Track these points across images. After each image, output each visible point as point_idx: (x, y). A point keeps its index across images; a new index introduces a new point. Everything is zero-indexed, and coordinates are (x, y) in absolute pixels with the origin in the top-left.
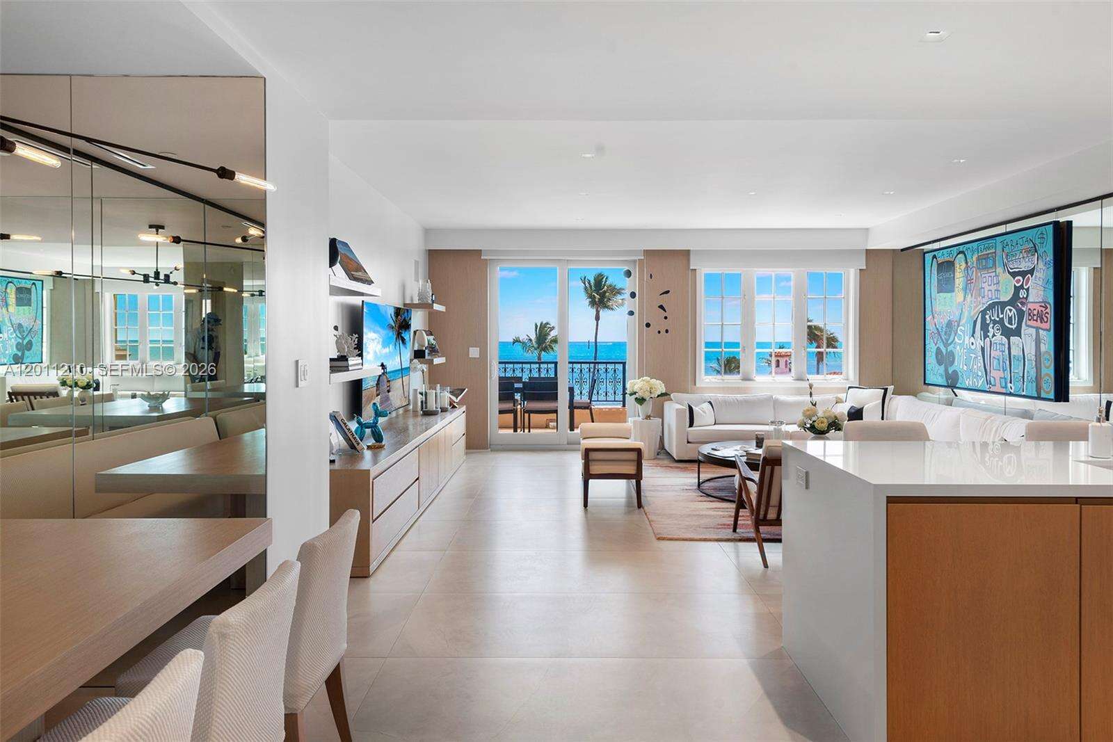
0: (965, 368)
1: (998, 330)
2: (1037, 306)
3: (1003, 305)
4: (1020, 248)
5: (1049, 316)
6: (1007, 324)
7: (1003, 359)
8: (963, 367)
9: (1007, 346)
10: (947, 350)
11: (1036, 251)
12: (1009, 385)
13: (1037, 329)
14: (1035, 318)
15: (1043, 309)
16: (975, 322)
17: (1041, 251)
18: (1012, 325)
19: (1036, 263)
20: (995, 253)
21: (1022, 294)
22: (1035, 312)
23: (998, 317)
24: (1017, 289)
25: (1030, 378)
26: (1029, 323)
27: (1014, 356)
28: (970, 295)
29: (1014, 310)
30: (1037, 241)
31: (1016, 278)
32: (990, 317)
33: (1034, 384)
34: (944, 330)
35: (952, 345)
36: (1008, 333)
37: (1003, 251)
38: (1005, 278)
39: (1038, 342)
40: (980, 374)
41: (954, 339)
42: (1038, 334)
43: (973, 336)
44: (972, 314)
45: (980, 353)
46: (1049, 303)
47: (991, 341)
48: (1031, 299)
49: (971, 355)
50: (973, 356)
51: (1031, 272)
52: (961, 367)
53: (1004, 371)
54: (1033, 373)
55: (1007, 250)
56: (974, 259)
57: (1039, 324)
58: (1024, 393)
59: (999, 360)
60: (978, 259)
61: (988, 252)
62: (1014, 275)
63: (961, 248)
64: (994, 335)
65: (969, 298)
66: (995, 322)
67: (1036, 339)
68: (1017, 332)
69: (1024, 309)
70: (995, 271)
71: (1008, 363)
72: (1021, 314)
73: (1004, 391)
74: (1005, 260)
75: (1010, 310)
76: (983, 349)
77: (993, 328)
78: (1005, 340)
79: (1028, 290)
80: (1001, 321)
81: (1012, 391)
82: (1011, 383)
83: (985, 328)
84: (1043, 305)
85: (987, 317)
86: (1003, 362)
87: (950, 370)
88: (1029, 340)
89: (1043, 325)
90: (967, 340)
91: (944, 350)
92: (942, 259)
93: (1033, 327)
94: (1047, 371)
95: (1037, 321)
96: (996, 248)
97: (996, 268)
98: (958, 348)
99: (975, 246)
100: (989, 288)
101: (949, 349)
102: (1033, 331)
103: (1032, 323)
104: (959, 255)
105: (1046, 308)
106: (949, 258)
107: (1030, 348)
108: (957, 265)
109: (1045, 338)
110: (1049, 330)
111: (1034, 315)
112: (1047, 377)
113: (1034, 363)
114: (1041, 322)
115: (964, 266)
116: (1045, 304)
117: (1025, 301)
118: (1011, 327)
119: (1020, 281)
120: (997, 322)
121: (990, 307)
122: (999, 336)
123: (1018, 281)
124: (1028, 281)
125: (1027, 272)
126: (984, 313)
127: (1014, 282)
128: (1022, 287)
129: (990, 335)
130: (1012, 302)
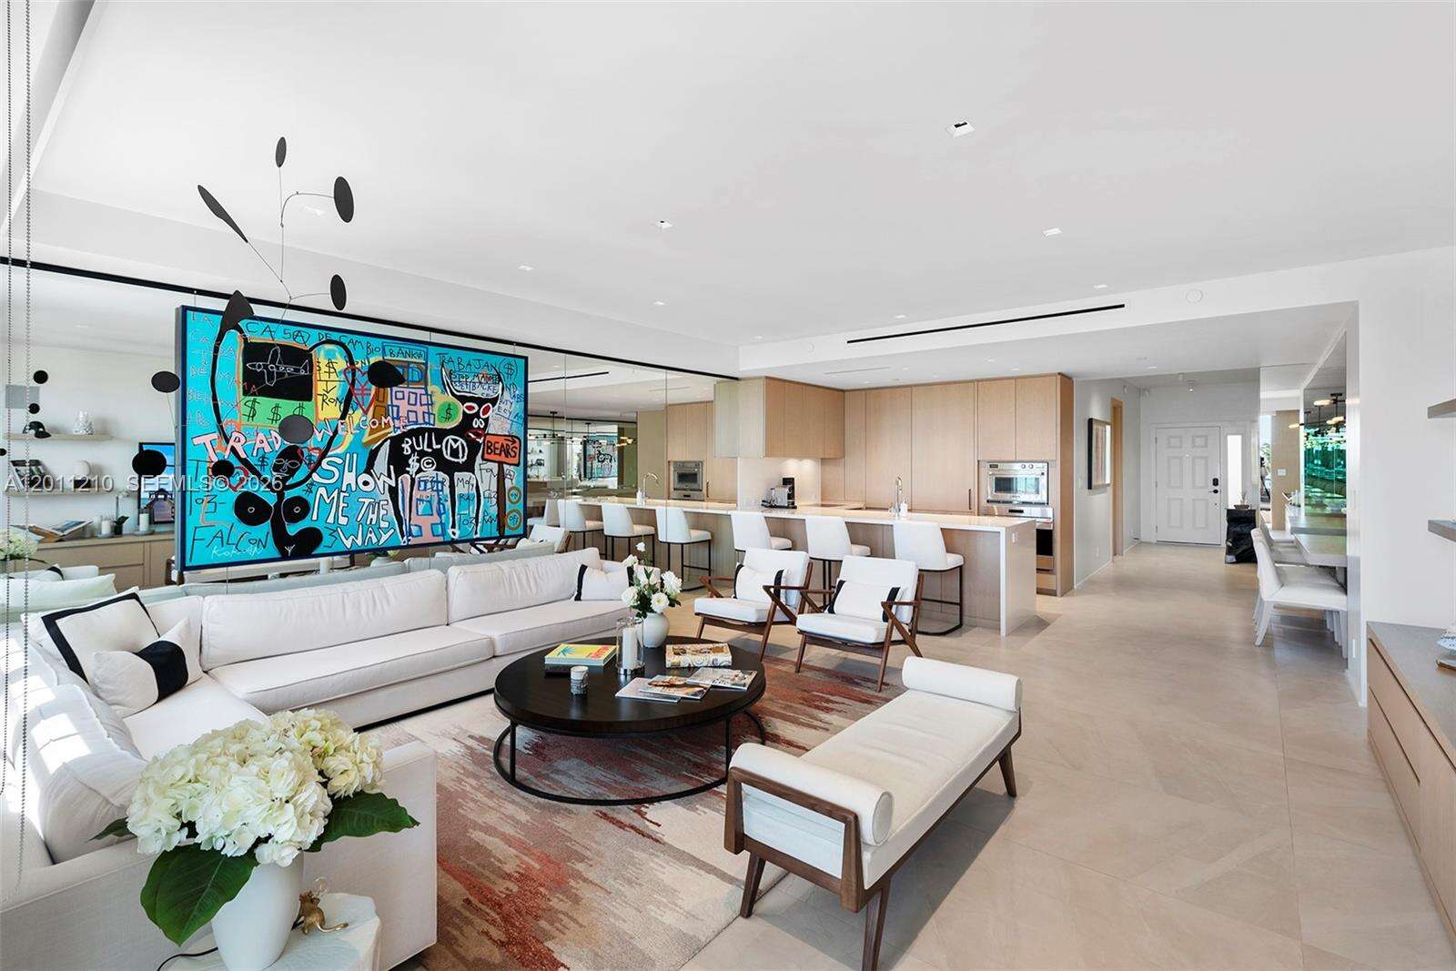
0: (343, 521)
1: (428, 463)
2: (501, 440)
3: (441, 434)
4: (474, 370)
5: (517, 451)
6: (448, 457)
7: (440, 499)
8: (336, 518)
9: (447, 483)
10: (280, 495)
11: (500, 380)
12: (450, 531)
13: (501, 464)
14: (498, 452)
15: (510, 443)
16: (373, 455)
17: (507, 382)
18: (458, 458)
19: (500, 392)
20: (426, 364)
21: (476, 424)
22: (498, 446)
23: (430, 445)
24: (468, 419)
25: (487, 518)
26: (488, 457)
27: (461, 496)
28: (359, 412)
29: (461, 440)
30: (503, 371)
31: (467, 404)
32: (412, 447)
33: (495, 523)
34: (272, 460)
35: (304, 486)
36: (448, 468)
37: (443, 366)
38: (441, 398)
39: (501, 477)
40: (384, 524)
41: (309, 476)
42: (501, 469)
43: (368, 471)
44: (366, 438)
45: (387, 496)
46: (519, 439)
47: (413, 480)
48: (491, 430)
49: (362, 500)
50: (367, 501)
51: (494, 401)
52: (331, 520)
53: (440, 515)
54: (494, 511)
55: (449, 366)
57: (503, 458)
58: (478, 536)
59: (429, 502)
61: (410, 360)
62: (463, 399)
63: (336, 336)
64: (420, 470)
65: (356, 416)
66: (422, 454)
67: (498, 474)
68: (467, 467)
69: (481, 441)
70: (425, 389)
71: (448, 504)
72: (473, 448)
73: (441, 539)
74: (446, 379)
75: (456, 441)
76: (393, 492)
77: (418, 461)
78: (442, 475)
79: (486, 420)
80: (437, 454)
81: (456, 537)
82: (453, 526)
83: (398, 462)
84: (510, 438)
85: (404, 446)
86: (439, 503)
87: (292, 530)
88: (486, 475)
89: (509, 460)
90: (349, 478)
91: (271, 499)
92: (266, 339)
93: (494, 462)
94: (513, 507)
95: (500, 454)
96: (426, 359)
97: (426, 385)
98: (322, 491)
99: (377, 343)
100: (413, 408)
101: (289, 494)
102: (495, 467)
103: (492, 457)
104: (327, 347)
105: (514, 442)
106: (290, 342)
107: (488, 484)
108: (321, 356)
109: (512, 473)
110: (518, 465)
111: (495, 448)
112: (515, 513)
113: (494, 501)
114: (507, 456)
115: (341, 364)
116: (513, 438)
117: (481, 432)
118: (456, 460)
119: (473, 408)
120: (426, 454)
121: (411, 434)
122: (430, 472)
123: (470, 408)
124: (487, 410)
125: (486, 401)
126: (396, 443)
127: (462, 408)
128: (477, 415)
129: (412, 470)
130: (459, 431)
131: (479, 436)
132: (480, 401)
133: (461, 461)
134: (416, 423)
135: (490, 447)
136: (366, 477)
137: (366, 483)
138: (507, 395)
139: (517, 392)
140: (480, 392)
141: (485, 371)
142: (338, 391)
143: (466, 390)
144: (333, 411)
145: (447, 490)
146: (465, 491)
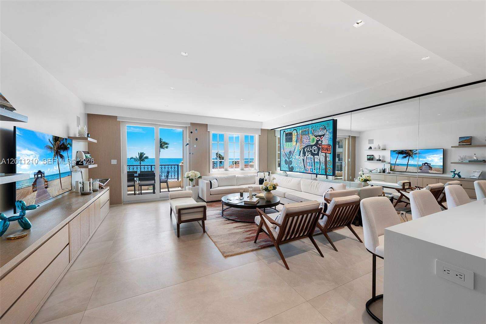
0: (296, 165)
2: (326, 146)
3: (312, 146)
4: (319, 128)
5: (330, 149)
6: (313, 152)
9: (313, 159)
11: (325, 129)
12: (314, 171)
13: (326, 153)
14: (325, 150)
15: (328, 147)
16: (300, 152)
17: (327, 128)
18: (315, 152)
19: (325, 132)
21: (320, 142)
22: (325, 148)
23: (310, 149)
24: (317, 141)
25: (322, 169)
26: (322, 151)
27: (316, 162)
28: (298, 143)
29: (316, 147)
30: (326, 126)
31: (317, 137)
32: (306, 150)
33: (324, 171)
34: (288, 154)
35: (292, 158)
36: (313, 155)
38: (312, 137)
39: (326, 157)
40: (302, 167)
41: (292, 156)
42: (326, 155)
43: (299, 156)
44: (299, 148)
45: (302, 161)
46: (331, 145)
47: (307, 157)
48: (323, 144)
50: (300, 162)
51: (324, 135)
53: (312, 166)
54: (324, 167)
55: (313, 129)
56: (300, 131)
57: (326, 152)
58: (320, 173)
60: (302, 132)
61: (306, 129)
62: (316, 136)
63: (295, 128)
64: (308, 155)
65: (298, 144)
66: (308, 151)
68: (318, 154)
69: (320, 147)
70: (309, 136)
71: (313, 164)
72: (319, 149)
73: (312, 172)
74: (313, 132)
75: (315, 148)
76: (303, 160)
77: (308, 153)
78: (312, 157)
79: (322, 141)
80: (311, 151)
81: (315, 173)
82: (314, 170)
83: (304, 154)
85: (305, 150)
86: (311, 163)
87: (290, 166)
88: (322, 157)
89: (328, 152)
90: (297, 156)
91: (288, 160)
92: (287, 132)
93: (324, 153)
94: (329, 166)
95: (325, 151)
96: (309, 128)
97: (309, 134)
98: (294, 159)
99: (301, 127)
100: (306, 141)
101: (290, 160)
103: (323, 151)
104: (294, 131)
105: (330, 147)
106: (290, 132)
107: (323, 159)
108: (293, 134)
109: (329, 156)
110: (331, 154)
111: (324, 149)
112: (330, 168)
113: (324, 164)
114: (327, 151)
115: (296, 134)
116: (329, 145)
117: (321, 145)
118: (315, 153)
119: (319, 138)
120: (309, 151)
121: (306, 147)
122: (310, 156)
123: (318, 138)
124: (322, 138)
125: (322, 135)
126: (304, 149)
127: (316, 139)
128: (319, 140)
129: (307, 155)
130: (315, 145)
131: (320, 145)
132: (320, 136)
133: (316, 153)
134: (307, 144)
135: (323, 149)
136: (299, 157)
137: (299, 158)
138: (327, 133)
139: (330, 131)
140: (320, 134)
141: (322, 127)
142: (295, 140)
143: (317, 134)
144: (295, 143)
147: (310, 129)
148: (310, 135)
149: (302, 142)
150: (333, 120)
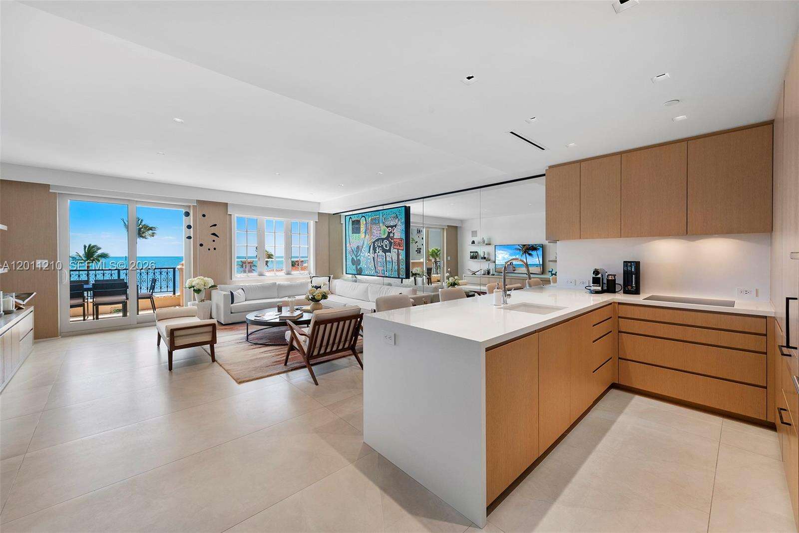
1: (380, 250)
2: (398, 240)
3: (383, 239)
4: (390, 216)
5: (402, 244)
6: (384, 248)
7: (383, 262)
8: (364, 266)
9: (385, 257)
12: (386, 273)
13: (398, 249)
15: (400, 242)
16: (370, 246)
18: (387, 248)
19: (397, 222)
21: (391, 235)
23: (381, 244)
24: (389, 233)
26: (394, 247)
29: (388, 242)
30: (398, 213)
32: (377, 244)
33: (397, 272)
34: (356, 250)
35: (359, 256)
36: (385, 251)
37: (383, 217)
39: (398, 255)
41: (360, 254)
42: (398, 251)
46: (403, 239)
47: (377, 255)
48: (395, 237)
49: (368, 261)
51: (395, 226)
53: (383, 267)
56: (370, 219)
57: (398, 247)
58: (392, 276)
59: (381, 263)
60: (371, 220)
61: (376, 217)
62: (388, 227)
63: (363, 215)
64: (379, 252)
65: (367, 236)
66: (379, 247)
68: (389, 251)
69: (392, 241)
70: (379, 225)
71: (385, 264)
72: (391, 243)
73: (383, 275)
74: (384, 221)
75: (386, 242)
76: (374, 258)
77: (378, 250)
78: (384, 254)
79: (394, 233)
80: (382, 246)
81: (387, 276)
83: (375, 249)
87: (359, 268)
89: (400, 248)
91: (355, 259)
92: (355, 219)
94: (402, 267)
96: (379, 216)
98: (362, 258)
99: (370, 214)
100: (377, 232)
101: (358, 258)
102: (396, 250)
104: (362, 218)
105: (402, 241)
106: (358, 219)
107: (395, 258)
108: (361, 221)
109: (401, 253)
110: (403, 250)
112: (403, 269)
115: (365, 222)
116: (401, 239)
117: (392, 238)
121: (377, 240)
122: (381, 253)
123: (390, 229)
124: (394, 229)
125: (393, 226)
126: (374, 243)
127: (388, 230)
128: (391, 232)
129: (377, 252)
130: (387, 238)
131: (392, 239)
132: (392, 227)
135: (395, 242)
142: (364, 230)
143: (388, 223)
144: (364, 235)
145: (385, 259)
146: (389, 260)
147: (381, 217)
148: (381, 225)
149: (372, 234)
150: (405, 207)
